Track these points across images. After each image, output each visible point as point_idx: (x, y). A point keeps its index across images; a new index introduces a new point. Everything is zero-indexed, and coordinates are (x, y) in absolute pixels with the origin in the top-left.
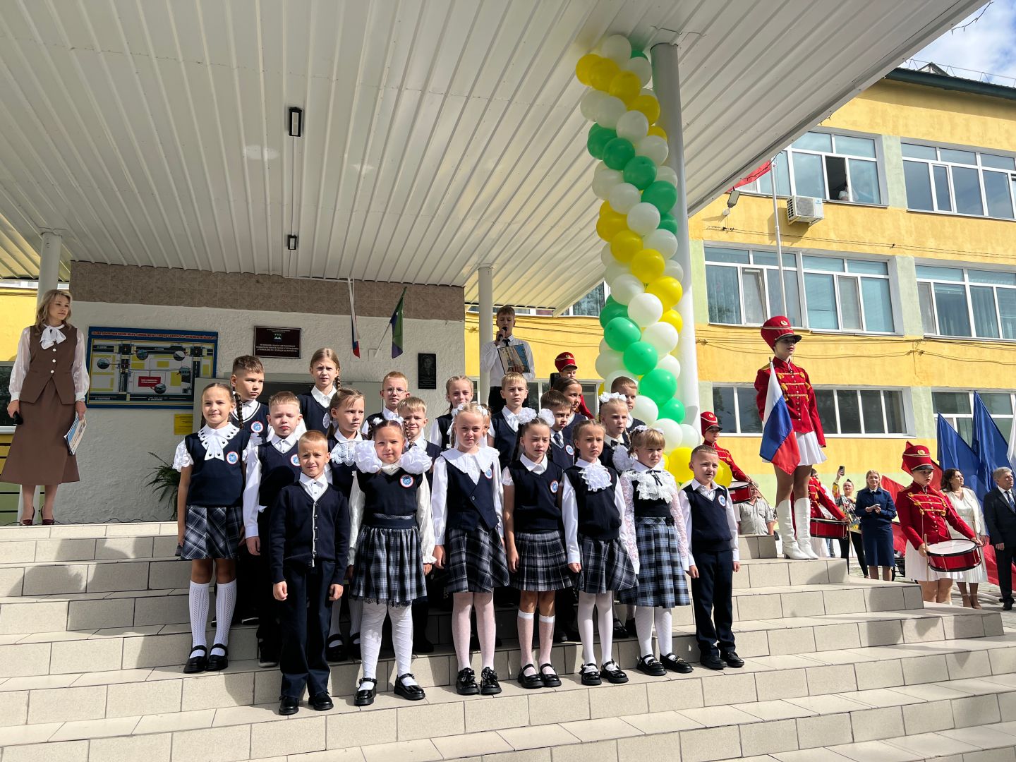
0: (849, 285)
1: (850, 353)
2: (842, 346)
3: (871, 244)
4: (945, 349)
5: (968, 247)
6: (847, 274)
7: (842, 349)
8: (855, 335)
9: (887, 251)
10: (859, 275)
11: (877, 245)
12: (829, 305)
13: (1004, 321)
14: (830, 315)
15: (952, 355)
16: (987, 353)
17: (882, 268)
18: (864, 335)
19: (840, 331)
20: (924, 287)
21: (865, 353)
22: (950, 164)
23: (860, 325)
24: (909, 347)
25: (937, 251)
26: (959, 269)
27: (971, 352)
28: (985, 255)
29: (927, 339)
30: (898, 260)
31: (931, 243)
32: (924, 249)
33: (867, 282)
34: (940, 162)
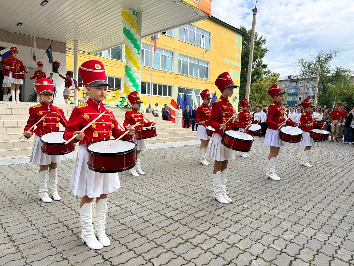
0: (164, 57)
1: (162, 75)
2: (160, 73)
3: (170, 47)
4: (182, 77)
5: (190, 52)
6: (163, 54)
7: (161, 74)
8: (163, 71)
9: (173, 50)
10: (166, 55)
11: (171, 48)
12: (158, 62)
13: (195, 72)
14: (158, 65)
15: (183, 79)
16: (190, 79)
17: (171, 54)
18: (165, 71)
19: (160, 69)
20: (180, 61)
21: (165, 76)
22: (189, 29)
23: (165, 69)
24: (175, 76)
25: (184, 52)
26: (188, 57)
27: (187, 79)
28: (193, 55)
29: (179, 74)
30: (175, 53)
31: (183, 50)
32: (181, 51)
33: (168, 57)
34: (187, 28)
